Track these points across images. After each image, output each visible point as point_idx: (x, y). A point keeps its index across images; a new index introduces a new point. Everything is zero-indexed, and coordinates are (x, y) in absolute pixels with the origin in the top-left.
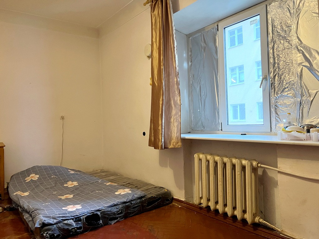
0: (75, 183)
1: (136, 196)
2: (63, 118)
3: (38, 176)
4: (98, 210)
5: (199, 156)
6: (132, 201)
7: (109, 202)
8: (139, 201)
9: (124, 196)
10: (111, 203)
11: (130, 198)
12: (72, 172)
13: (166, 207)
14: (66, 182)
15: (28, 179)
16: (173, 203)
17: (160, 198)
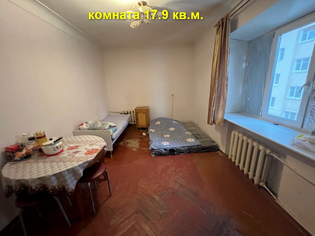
0: (174, 129)
1: (196, 144)
2: (173, 95)
3: (160, 122)
4: (175, 148)
5: (234, 133)
6: (193, 146)
7: (181, 145)
8: (197, 147)
9: (189, 143)
10: (182, 145)
11: (192, 145)
12: (174, 122)
13: (213, 153)
14: (170, 127)
15: (156, 123)
16: (218, 152)
17: (210, 148)
